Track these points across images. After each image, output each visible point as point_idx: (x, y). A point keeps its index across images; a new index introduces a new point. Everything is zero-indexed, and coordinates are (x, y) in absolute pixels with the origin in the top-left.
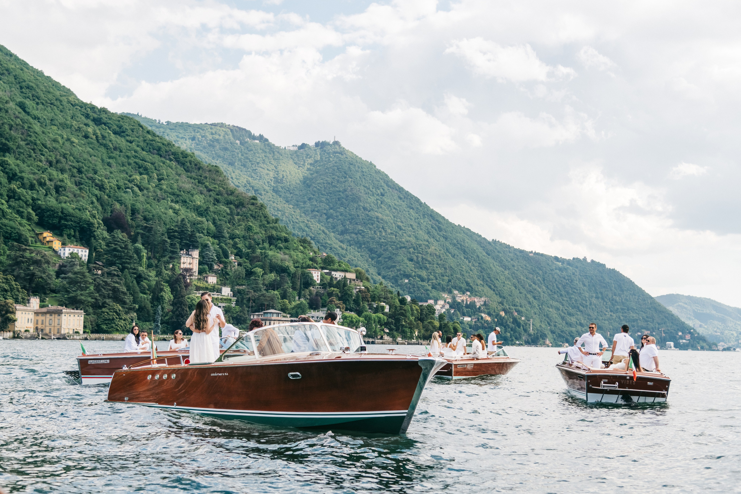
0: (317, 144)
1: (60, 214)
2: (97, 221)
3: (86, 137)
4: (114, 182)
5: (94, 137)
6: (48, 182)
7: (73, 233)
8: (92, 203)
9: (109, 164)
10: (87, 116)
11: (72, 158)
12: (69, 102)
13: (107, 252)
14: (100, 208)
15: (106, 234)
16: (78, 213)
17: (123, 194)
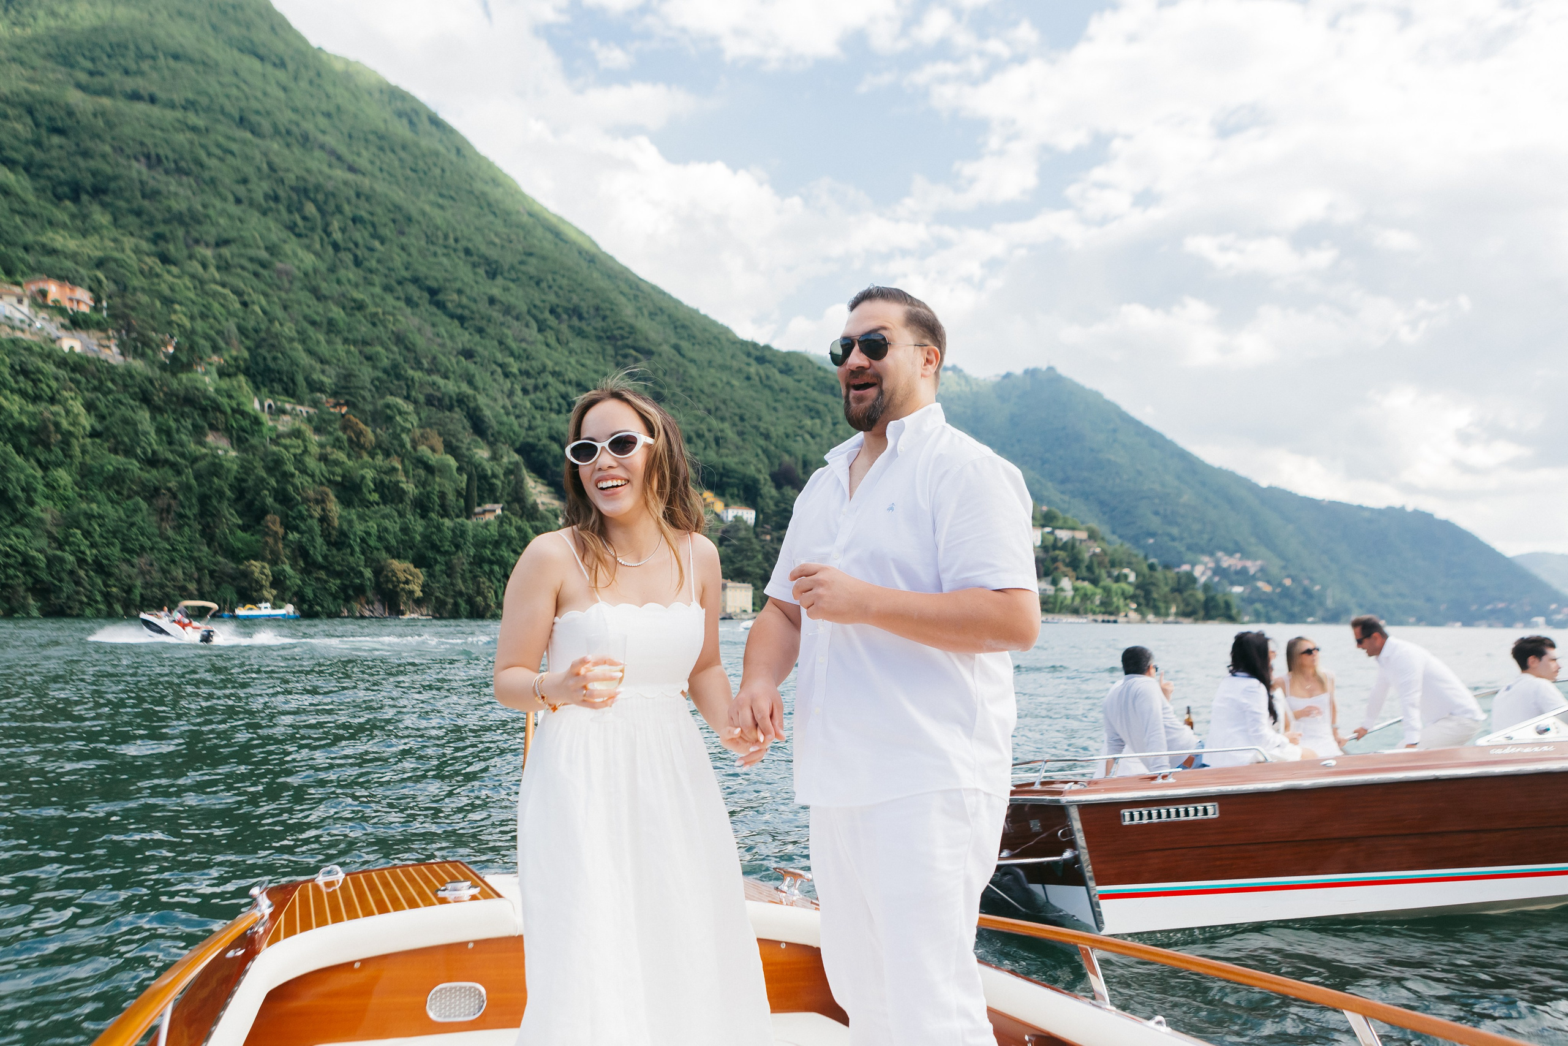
0: (1026, 372)
1: (721, 470)
2: (764, 477)
3: (748, 378)
4: (781, 430)
5: (757, 378)
6: (707, 434)
7: (736, 491)
8: (757, 455)
9: (775, 409)
10: (749, 355)
11: (732, 404)
12: (728, 340)
13: (776, 513)
14: (766, 461)
15: (774, 492)
16: (740, 468)
17: (794, 444)
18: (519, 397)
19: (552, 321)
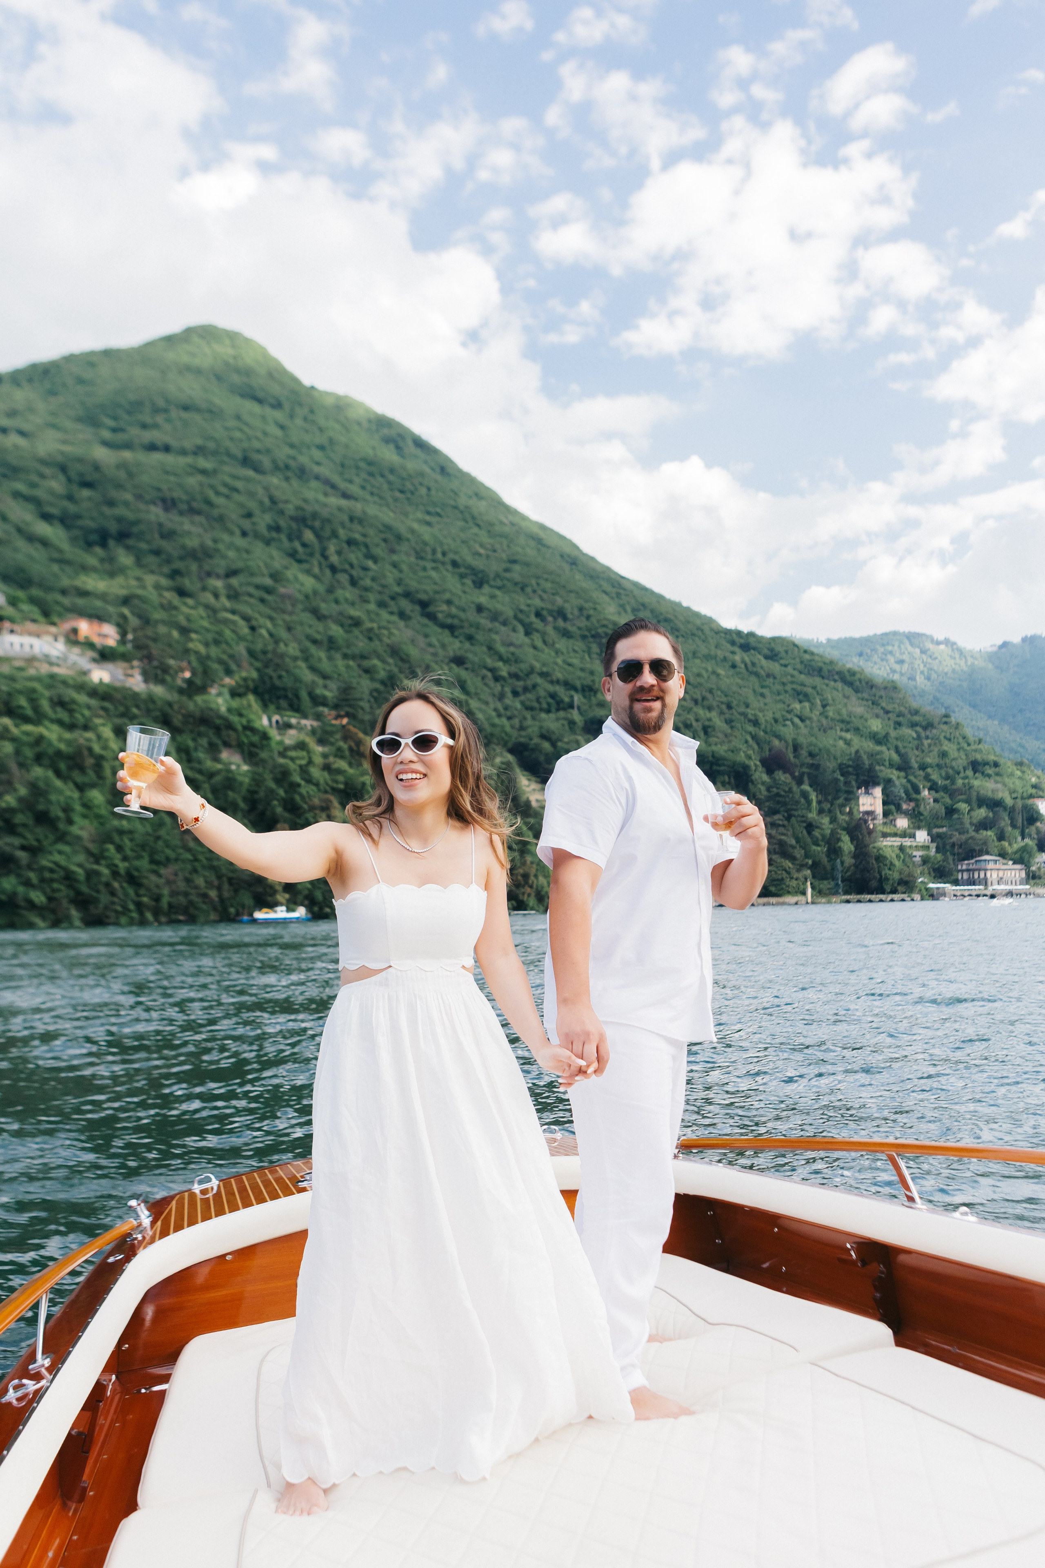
0: (1024, 640)
1: (711, 758)
2: (754, 763)
3: (734, 666)
4: (769, 715)
5: (743, 666)
6: (694, 724)
7: (726, 778)
8: (746, 742)
9: (763, 695)
10: (733, 643)
11: (719, 693)
12: (712, 630)
13: (768, 799)
14: (756, 747)
15: (765, 777)
16: (730, 756)
17: (782, 728)
18: (509, 700)
19: (537, 623)
